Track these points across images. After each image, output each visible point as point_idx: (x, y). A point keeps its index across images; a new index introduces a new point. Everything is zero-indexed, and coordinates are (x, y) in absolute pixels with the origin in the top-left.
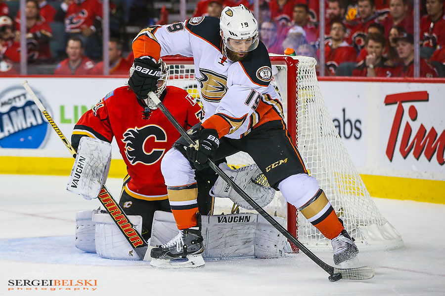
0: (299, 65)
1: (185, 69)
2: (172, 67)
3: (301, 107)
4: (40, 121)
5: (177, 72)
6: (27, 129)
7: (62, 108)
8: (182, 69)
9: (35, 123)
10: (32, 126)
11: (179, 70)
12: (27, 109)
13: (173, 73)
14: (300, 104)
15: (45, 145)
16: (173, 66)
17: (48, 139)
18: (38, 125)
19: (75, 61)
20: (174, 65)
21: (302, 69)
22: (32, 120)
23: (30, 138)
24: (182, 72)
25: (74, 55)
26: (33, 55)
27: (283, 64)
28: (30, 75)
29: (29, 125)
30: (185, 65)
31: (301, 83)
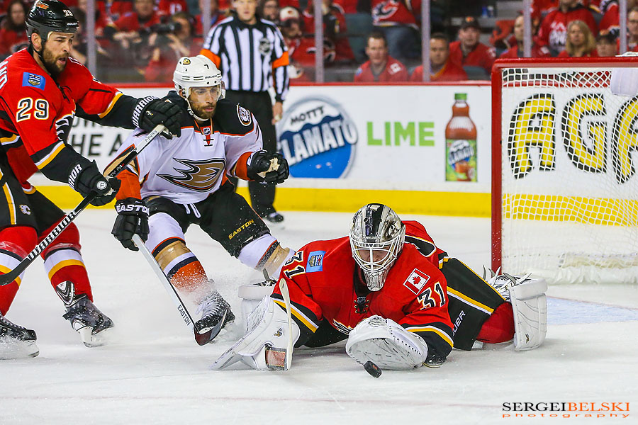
1: (528, 74)
2: (511, 71)
4: (341, 143)
5: (518, 77)
6: (325, 152)
7: (370, 125)
8: (524, 74)
9: (334, 145)
10: (331, 148)
11: (521, 74)
12: (325, 126)
13: (513, 80)
15: (348, 173)
16: (513, 70)
17: (352, 166)
18: (339, 148)
19: (378, 65)
20: (515, 69)
22: (330, 141)
23: (329, 164)
24: (524, 77)
25: (378, 57)
26: (330, 57)
28: (327, 82)
29: (327, 148)
30: (529, 69)
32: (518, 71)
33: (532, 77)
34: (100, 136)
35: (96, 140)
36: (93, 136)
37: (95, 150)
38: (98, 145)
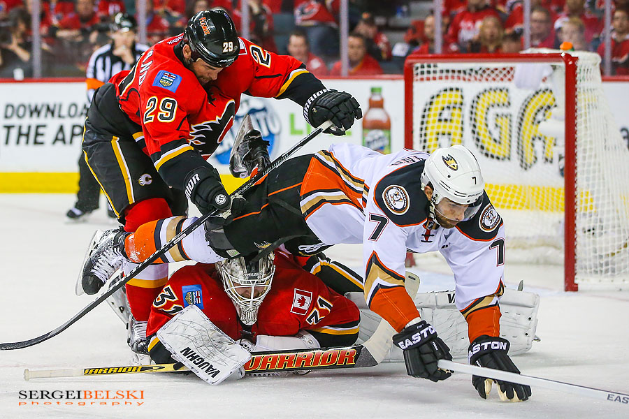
0: (579, 64)
1: (438, 69)
3: (581, 114)
4: (265, 133)
7: (292, 117)
11: (431, 70)
13: (424, 74)
14: (581, 110)
21: (582, 69)
24: (435, 72)
25: (299, 53)
27: (560, 61)
30: (439, 64)
31: (581, 85)
32: (429, 66)
33: (442, 71)
34: (44, 126)
35: (41, 130)
36: (38, 127)
37: (40, 139)
38: (42, 135)
